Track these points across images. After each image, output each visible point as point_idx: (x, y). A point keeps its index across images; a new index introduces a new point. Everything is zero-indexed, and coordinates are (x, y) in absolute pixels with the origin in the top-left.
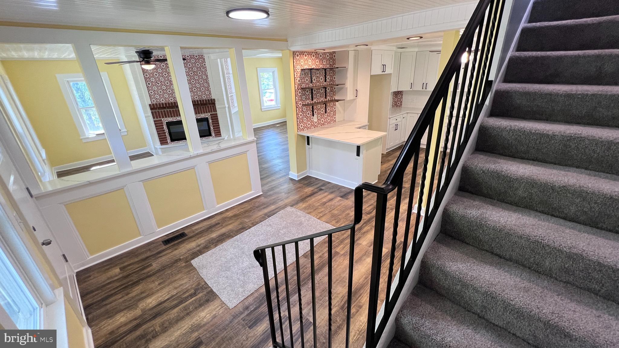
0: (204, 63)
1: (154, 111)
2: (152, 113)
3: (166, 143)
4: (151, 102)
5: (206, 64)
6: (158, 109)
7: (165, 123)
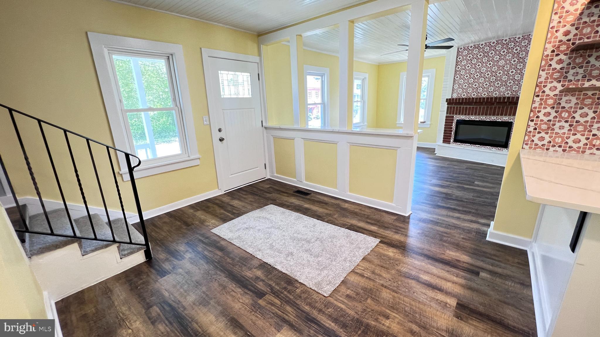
1: (450, 106)
2: (448, 108)
3: (449, 142)
4: (452, 96)
6: (455, 105)
7: (456, 120)
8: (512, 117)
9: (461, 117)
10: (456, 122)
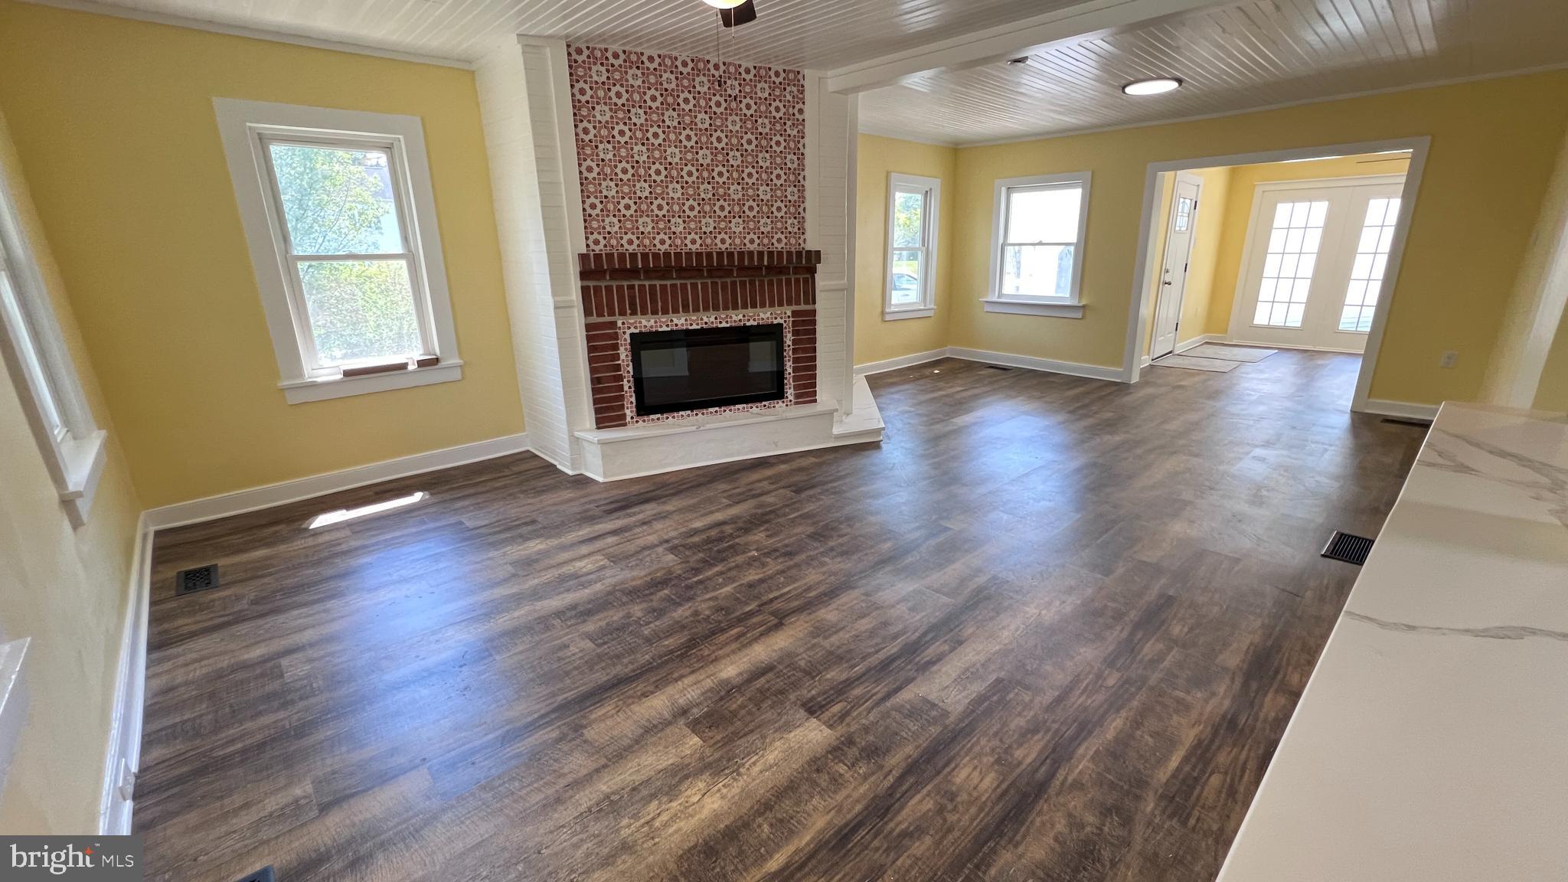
1: (591, 284)
2: (585, 290)
3: (619, 421)
4: (588, 246)
6: (612, 278)
7: (627, 337)
8: (778, 310)
9: (644, 322)
10: (631, 344)
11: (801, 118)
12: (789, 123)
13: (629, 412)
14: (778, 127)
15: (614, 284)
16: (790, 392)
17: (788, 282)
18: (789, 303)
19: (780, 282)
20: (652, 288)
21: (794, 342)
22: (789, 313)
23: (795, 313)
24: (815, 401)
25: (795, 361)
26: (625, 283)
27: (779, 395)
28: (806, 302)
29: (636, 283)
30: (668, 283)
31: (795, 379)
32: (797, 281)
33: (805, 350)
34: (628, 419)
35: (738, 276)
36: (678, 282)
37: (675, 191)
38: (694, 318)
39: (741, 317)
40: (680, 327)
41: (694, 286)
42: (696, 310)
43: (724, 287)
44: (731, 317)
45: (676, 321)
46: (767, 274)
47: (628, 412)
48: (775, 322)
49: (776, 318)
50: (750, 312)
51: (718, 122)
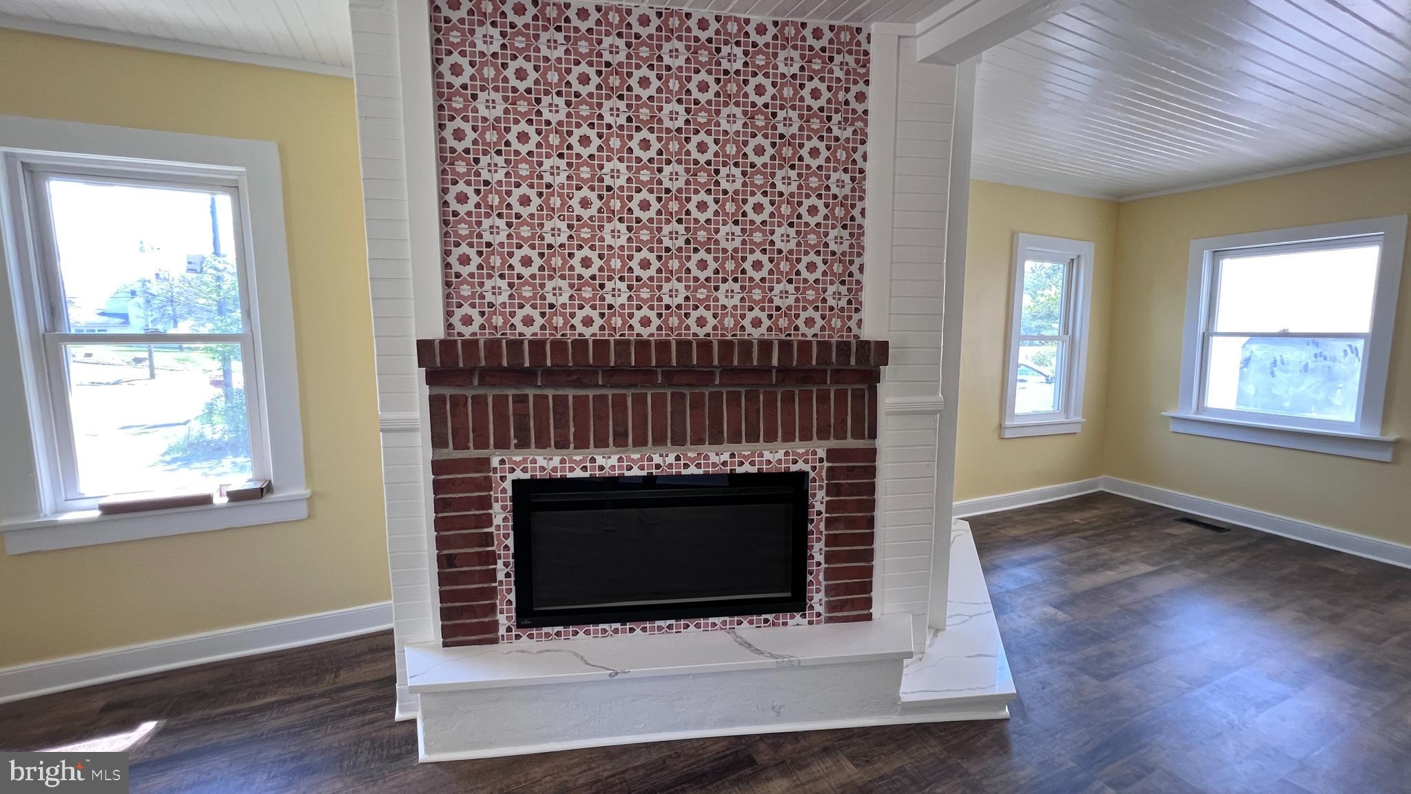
0: (861, 87)
1: (448, 392)
2: (436, 403)
3: (484, 634)
4: (450, 326)
5: (871, 92)
6: (482, 383)
7: (508, 485)
8: (800, 448)
9: (541, 462)
10: (514, 498)
11: (860, 108)
12: (836, 118)
13: (504, 619)
14: (815, 123)
15: (490, 394)
16: (818, 599)
17: (823, 398)
18: (823, 434)
19: (805, 399)
20: (560, 401)
21: (830, 507)
22: (822, 453)
23: (832, 454)
24: (869, 617)
25: (831, 540)
26: (511, 392)
27: (796, 602)
28: (858, 434)
29: (531, 392)
30: (591, 393)
31: (829, 575)
32: (841, 395)
33: (850, 523)
34: (502, 631)
35: (722, 384)
36: (609, 392)
37: (616, 235)
38: (636, 456)
39: (726, 457)
40: (607, 473)
41: (640, 400)
42: (640, 442)
43: (697, 404)
44: (707, 457)
45: (600, 460)
46: (781, 382)
47: (502, 619)
48: (794, 468)
49: (795, 462)
50: (745, 449)
51: (702, 118)
